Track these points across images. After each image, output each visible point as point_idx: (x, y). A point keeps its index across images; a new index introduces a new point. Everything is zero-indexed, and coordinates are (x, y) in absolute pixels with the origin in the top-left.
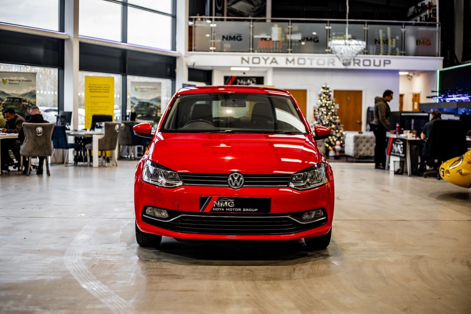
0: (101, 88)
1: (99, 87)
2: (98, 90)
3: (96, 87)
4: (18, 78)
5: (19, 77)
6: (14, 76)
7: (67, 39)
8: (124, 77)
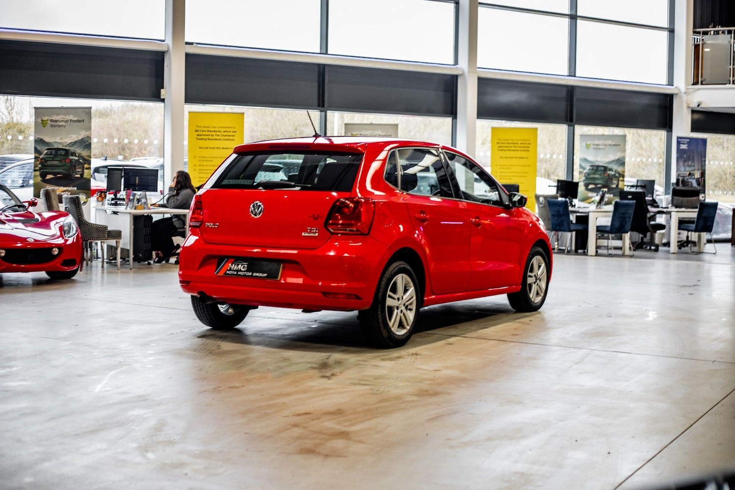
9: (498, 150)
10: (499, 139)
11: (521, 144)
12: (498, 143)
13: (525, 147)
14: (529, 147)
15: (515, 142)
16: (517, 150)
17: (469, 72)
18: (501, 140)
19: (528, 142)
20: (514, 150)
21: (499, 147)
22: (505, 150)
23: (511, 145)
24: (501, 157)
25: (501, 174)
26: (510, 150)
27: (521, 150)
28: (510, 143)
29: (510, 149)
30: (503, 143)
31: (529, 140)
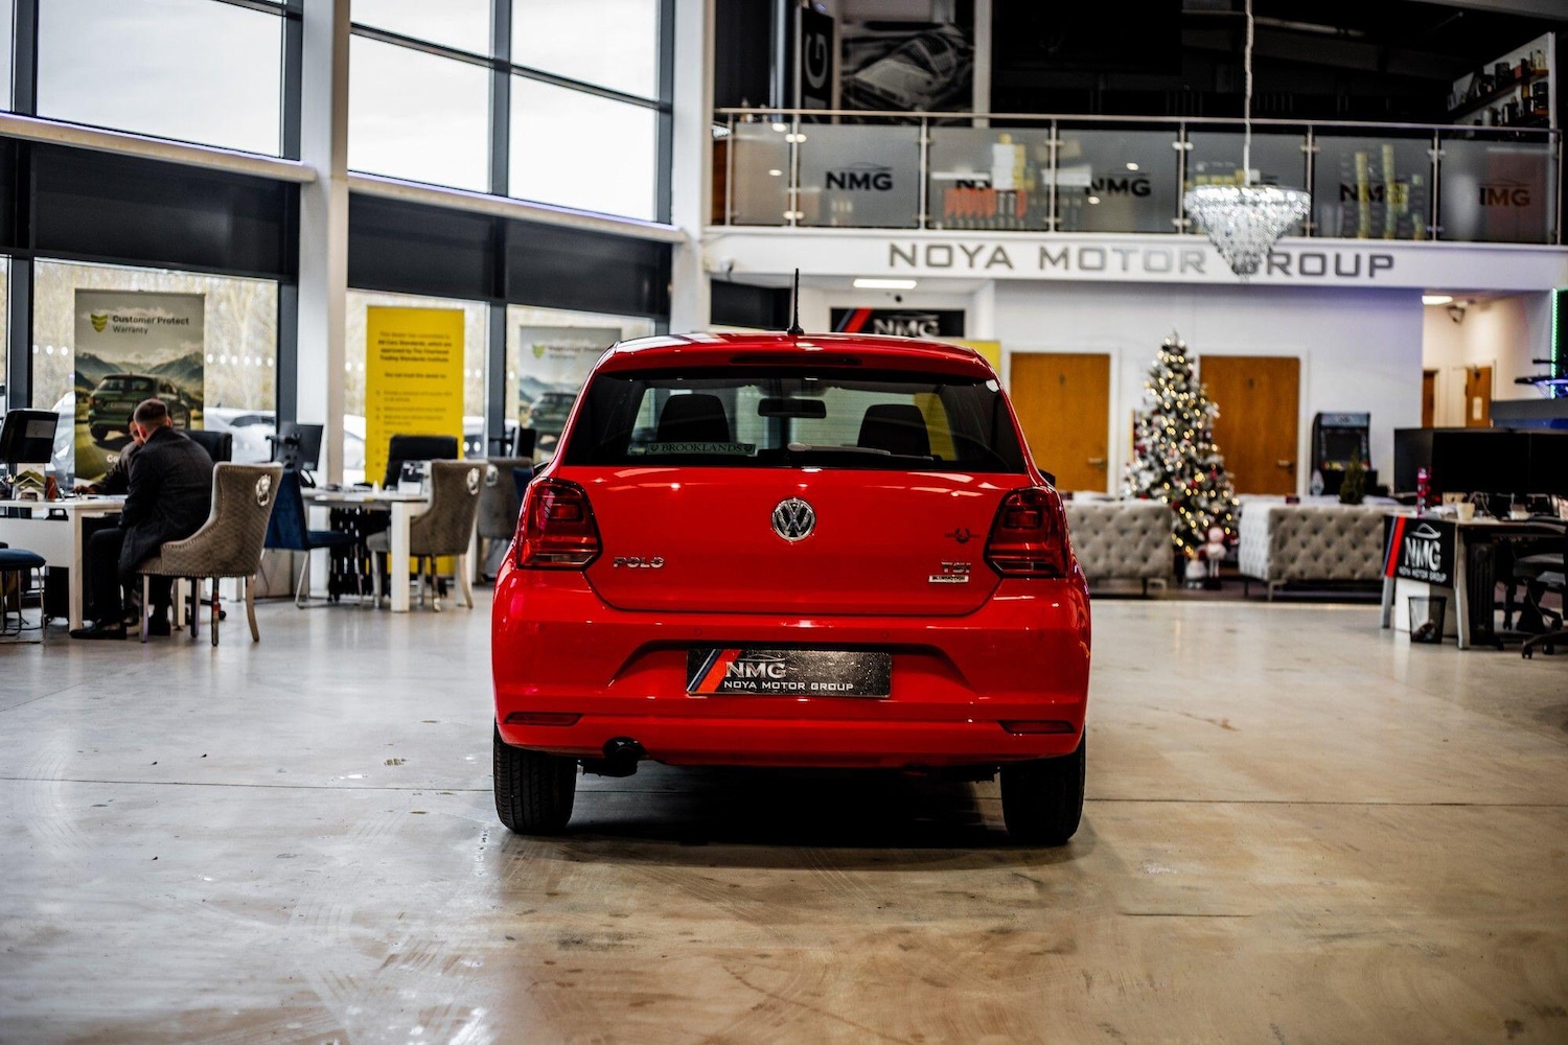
0: (419, 347)
1: (414, 343)
2: (409, 351)
3: (402, 343)
4: (144, 311)
5: (147, 308)
6: (129, 306)
7: (309, 183)
8: (499, 311)
9: (382, 358)
10: (383, 334)
11: (431, 344)
12: (381, 342)
13: (439, 352)
14: (446, 352)
15: (417, 340)
16: (423, 359)
17: (332, 177)
18: (386, 334)
19: (444, 341)
20: (415, 359)
21: (384, 351)
22: (396, 359)
23: (411, 347)
24: (388, 375)
25: (388, 413)
27: (430, 360)
28: (407, 343)
29: (406, 355)
30: (392, 343)
31: (448, 337)
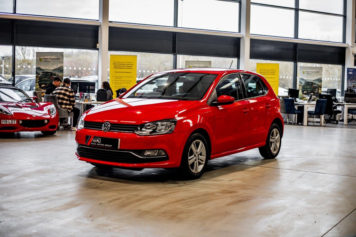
26: (266, 74)
